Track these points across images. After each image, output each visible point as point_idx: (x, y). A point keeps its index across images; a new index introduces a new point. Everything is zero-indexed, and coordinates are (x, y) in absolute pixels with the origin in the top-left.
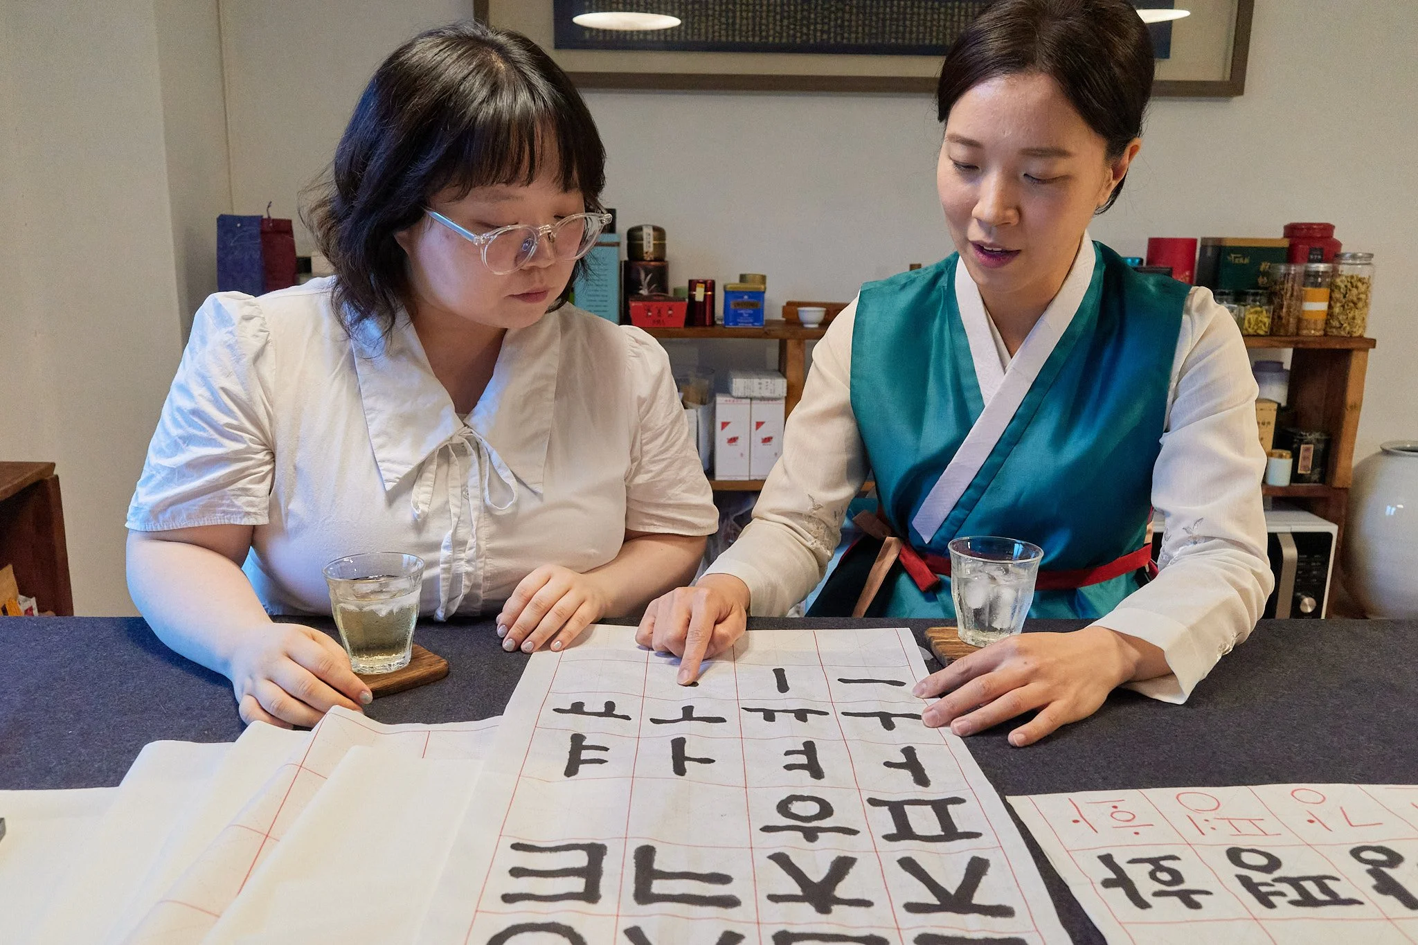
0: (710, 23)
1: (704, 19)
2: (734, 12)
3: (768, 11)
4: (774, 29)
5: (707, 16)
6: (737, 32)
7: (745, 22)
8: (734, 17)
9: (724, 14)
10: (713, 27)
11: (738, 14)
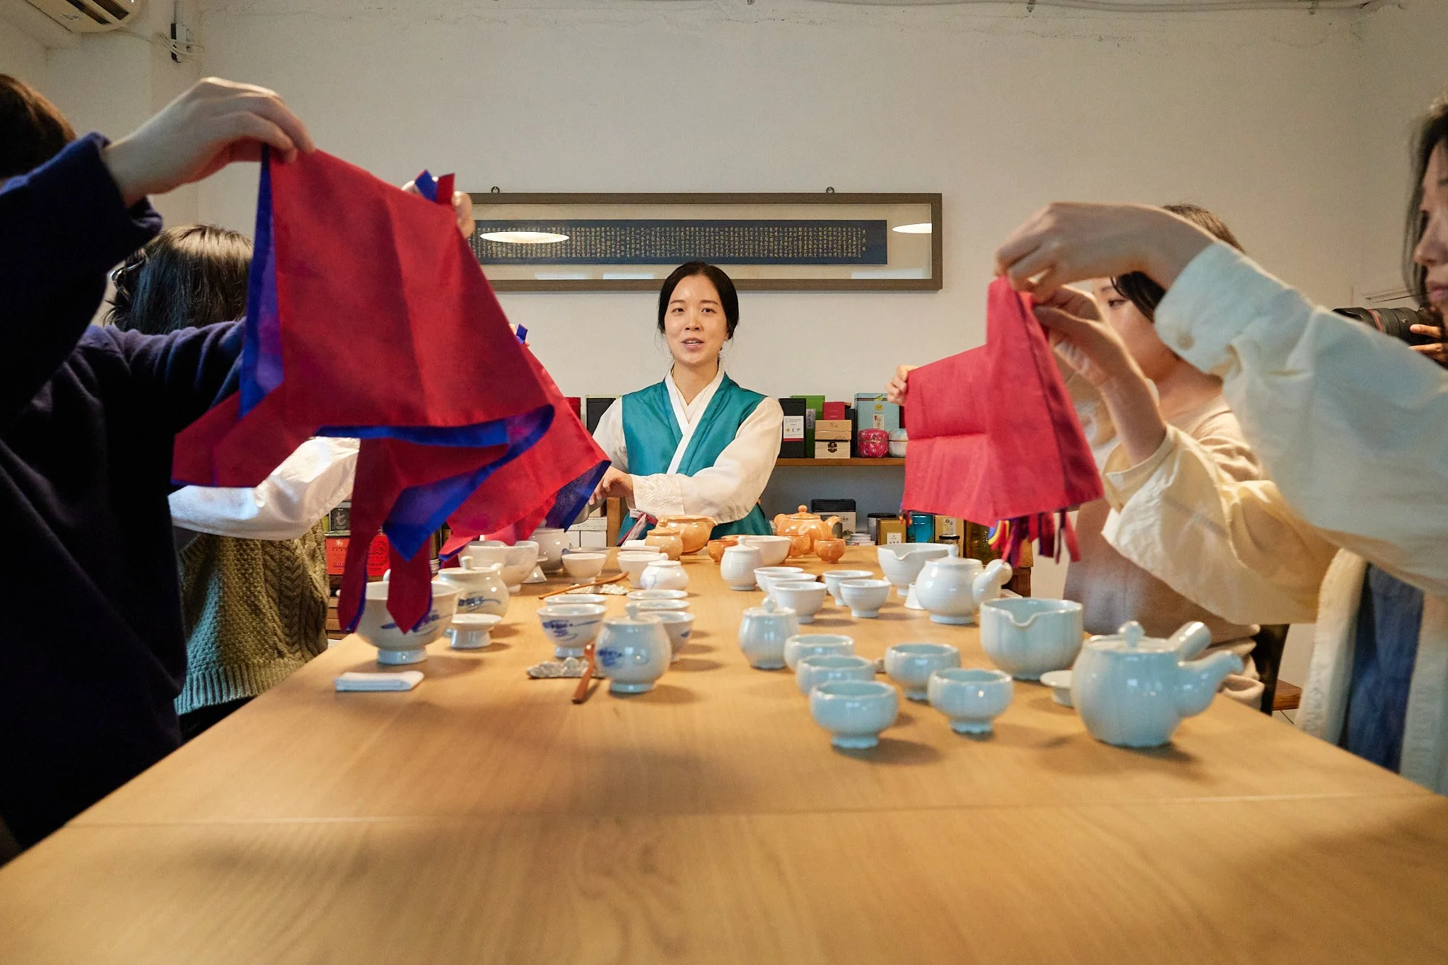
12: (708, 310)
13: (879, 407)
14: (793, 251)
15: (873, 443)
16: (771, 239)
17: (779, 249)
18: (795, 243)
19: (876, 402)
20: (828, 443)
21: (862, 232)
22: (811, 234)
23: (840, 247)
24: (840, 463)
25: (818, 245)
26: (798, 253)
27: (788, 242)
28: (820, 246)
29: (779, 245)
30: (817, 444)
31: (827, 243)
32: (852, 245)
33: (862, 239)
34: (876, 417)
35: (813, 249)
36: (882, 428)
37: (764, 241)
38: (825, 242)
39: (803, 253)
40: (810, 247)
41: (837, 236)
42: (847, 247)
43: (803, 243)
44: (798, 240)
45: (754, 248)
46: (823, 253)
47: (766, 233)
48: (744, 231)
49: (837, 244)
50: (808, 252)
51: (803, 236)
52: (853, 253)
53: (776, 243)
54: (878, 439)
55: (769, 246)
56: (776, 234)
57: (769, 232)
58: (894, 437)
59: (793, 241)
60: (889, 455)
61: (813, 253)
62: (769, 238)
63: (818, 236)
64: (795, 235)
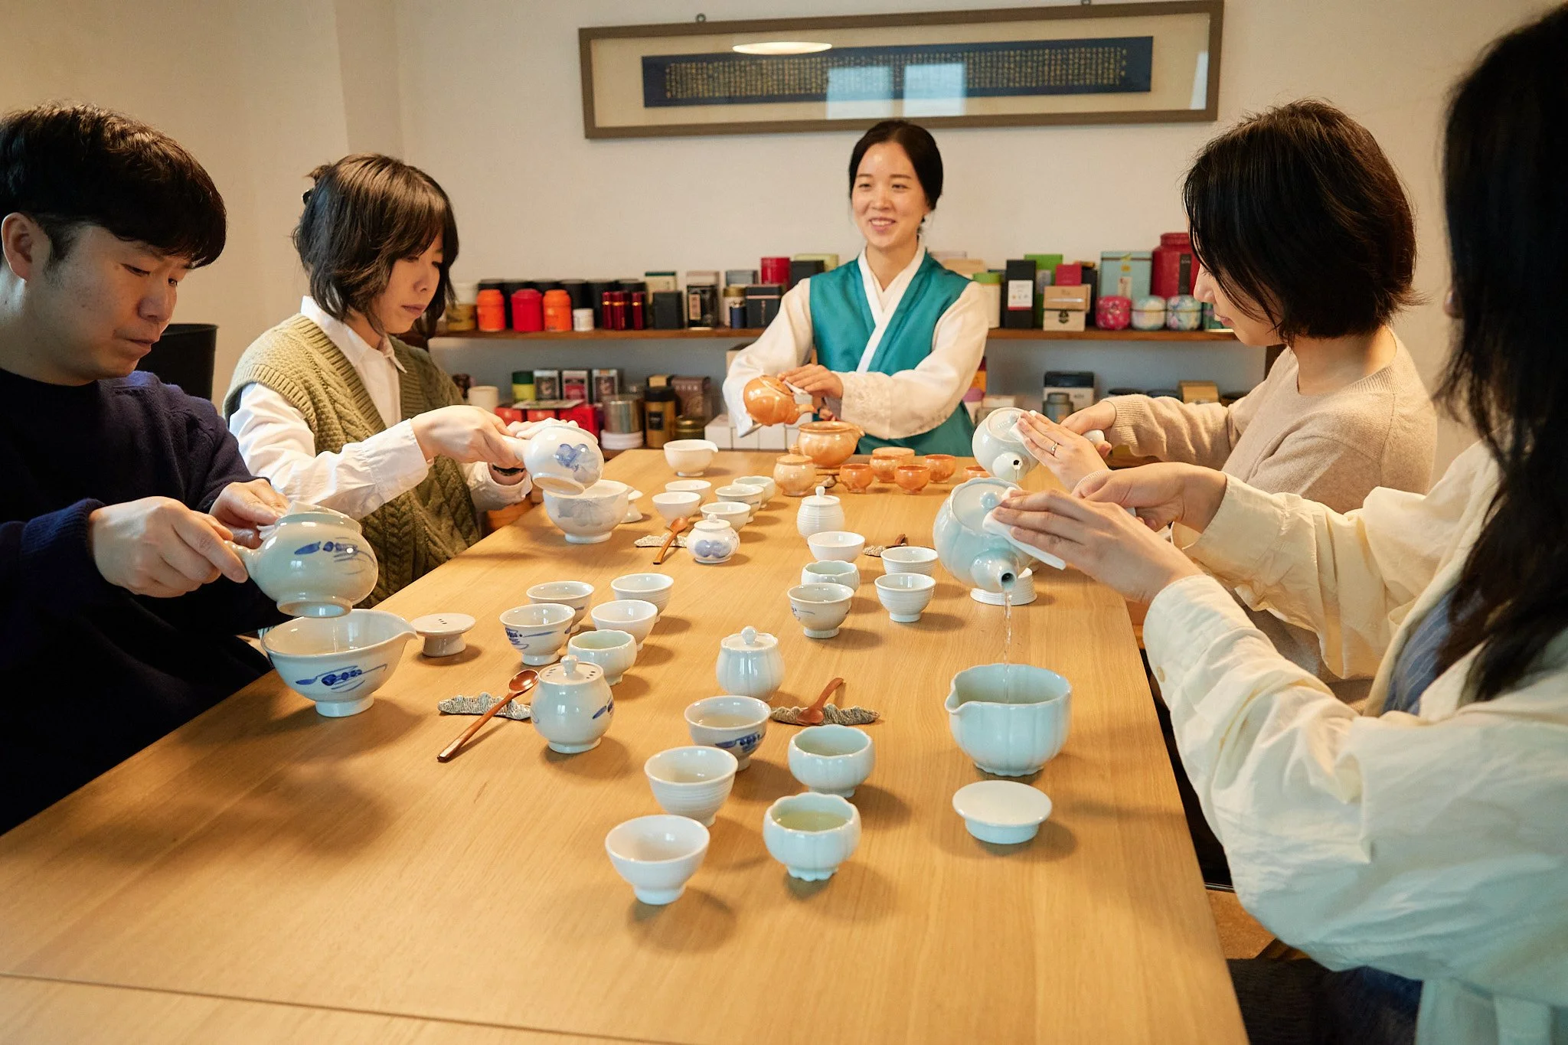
0: (765, 80)
1: (759, 77)
2: (783, 69)
3: (811, 68)
4: (816, 82)
5: (762, 75)
6: (786, 87)
7: (792, 78)
8: (784, 75)
9: (775, 72)
10: (767, 82)
11: (786, 72)
12: (897, 186)
13: (1126, 268)
14: (1038, 76)
15: (1111, 313)
16: (1012, 66)
17: (1020, 77)
18: (1040, 69)
19: (1123, 262)
20: (1058, 313)
21: (1121, 52)
22: (1059, 57)
23: (1094, 72)
24: (1070, 336)
25: (1067, 71)
26: (1043, 81)
27: (1032, 68)
28: (1070, 72)
29: (1020, 72)
30: (1047, 314)
31: (1079, 69)
32: (1109, 69)
33: (1121, 62)
34: (1121, 280)
35: (1061, 75)
36: (1129, 295)
37: (1003, 67)
38: (1076, 66)
39: (1049, 81)
40: (1058, 72)
41: (1091, 59)
42: (1103, 73)
43: (1050, 68)
44: (1044, 65)
45: (991, 78)
46: (1073, 80)
47: (1006, 58)
48: (980, 56)
49: (1091, 69)
50: (1055, 80)
51: (1050, 60)
52: (1109, 78)
53: (1018, 69)
54: (1118, 309)
55: (1009, 74)
56: (1018, 58)
57: (1009, 56)
58: (1137, 305)
59: (1037, 67)
60: (1130, 327)
61: (1061, 80)
62: (1009, 63)
63: (1068, 59)
64: (1041, 58)
